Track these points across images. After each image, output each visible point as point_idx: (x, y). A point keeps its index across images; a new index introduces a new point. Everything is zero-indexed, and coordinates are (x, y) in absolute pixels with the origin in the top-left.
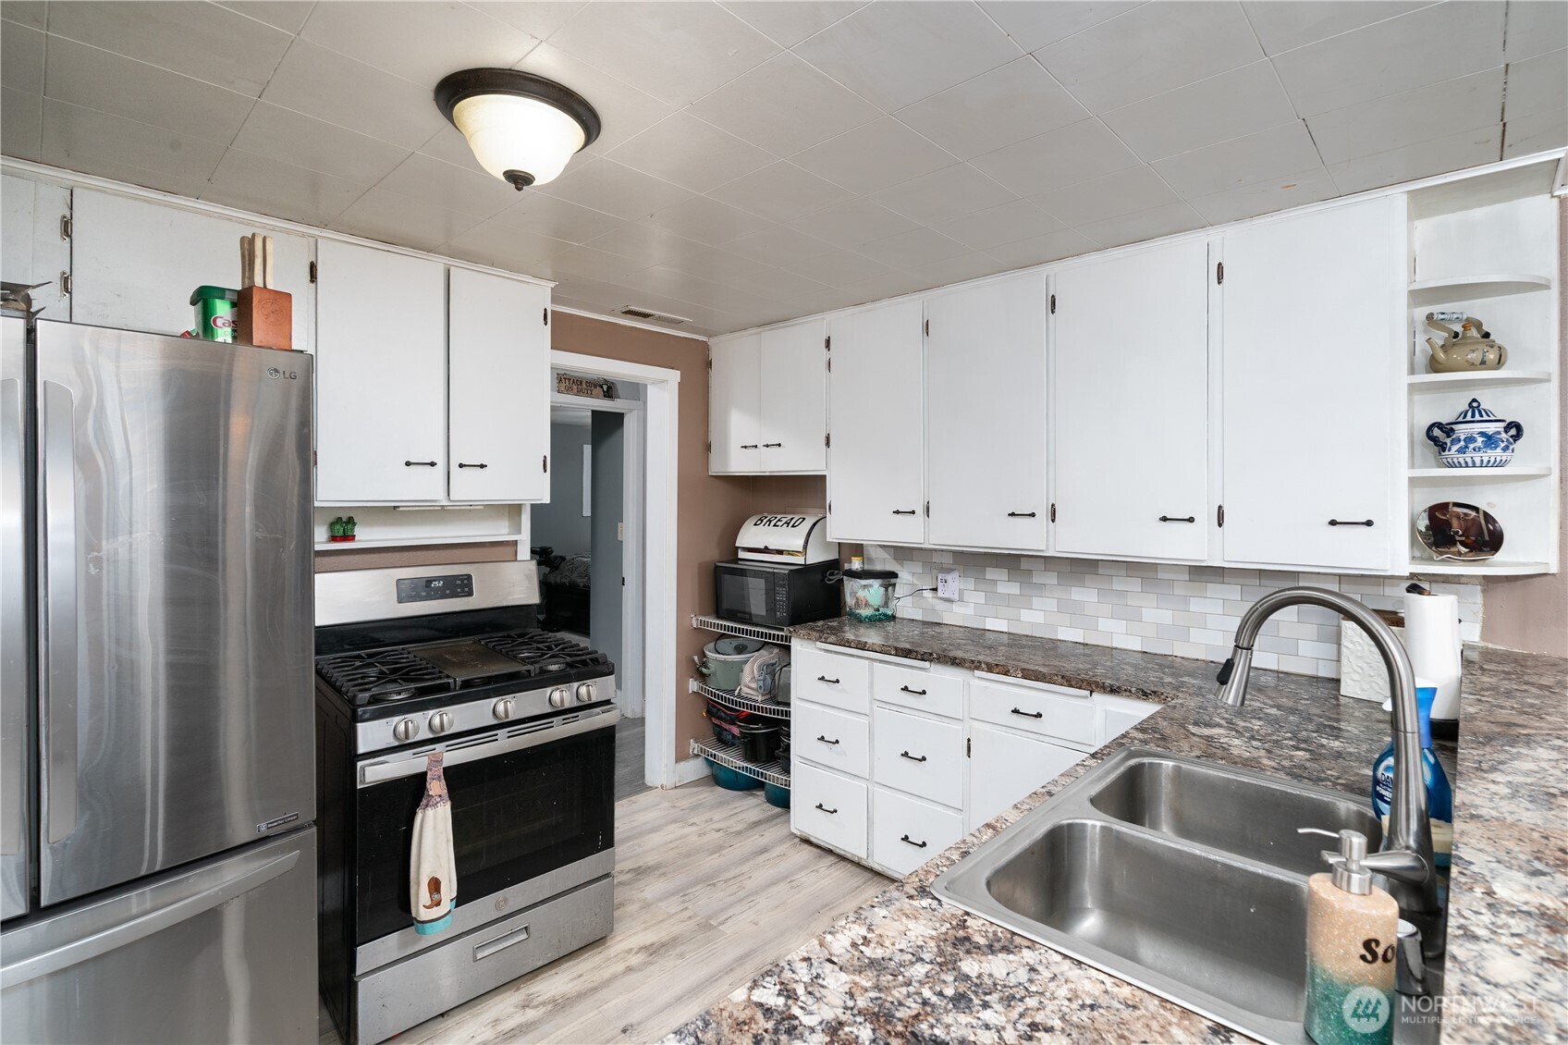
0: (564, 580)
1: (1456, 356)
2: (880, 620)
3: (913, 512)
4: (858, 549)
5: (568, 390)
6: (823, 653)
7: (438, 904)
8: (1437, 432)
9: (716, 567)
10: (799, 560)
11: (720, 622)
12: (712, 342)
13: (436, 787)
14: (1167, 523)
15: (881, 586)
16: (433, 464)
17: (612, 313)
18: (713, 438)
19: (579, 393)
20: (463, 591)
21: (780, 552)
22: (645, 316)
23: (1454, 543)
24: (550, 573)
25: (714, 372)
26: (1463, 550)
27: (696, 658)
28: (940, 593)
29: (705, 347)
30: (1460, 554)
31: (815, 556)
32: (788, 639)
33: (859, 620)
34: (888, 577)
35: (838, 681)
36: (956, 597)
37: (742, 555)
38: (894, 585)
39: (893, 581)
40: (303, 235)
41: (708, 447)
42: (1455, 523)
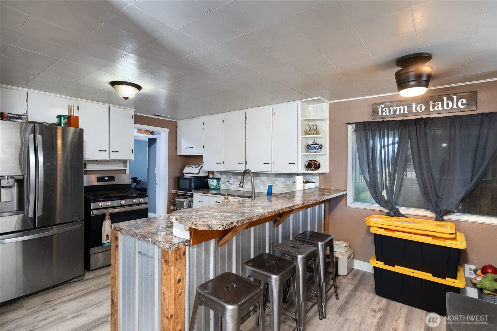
0: (141, 187)
1: (310, 132)
2: (216, 189)
3: (221, 163)
4: (212, 172)
5: (141, 132)
6: (200, 195)
7: (108, 240)
8: (308, 146)
9: (178, 178)
10: (198, 175)
11: (179, 191)
12: (178, 122)
13: (108, 216)
14: (265, 164)
15: (216, 181)
16: (106, 151)
17: (150, 115)
18: (178, 146)
19: (144, 133)
20: (113, 180)
21: (193, 174)
22: (159, 116)
23: (312, 167)
24: (137, 185)
25: (178, 129)
26: (313, 169)
27: (173, 200)
28: (229, 182)
29: (176, 123)
30: (312, 169)
31: (202, 174)
32: (193, 194)
33: (211, 189)
34: (218, 179)
35: (203, 202)
36: (233, 183)
37: (185, 175)
38: (220, 181)
39: (219, 180)
40: (76, 100)
41: (176, 148)
42: (313, 164)
